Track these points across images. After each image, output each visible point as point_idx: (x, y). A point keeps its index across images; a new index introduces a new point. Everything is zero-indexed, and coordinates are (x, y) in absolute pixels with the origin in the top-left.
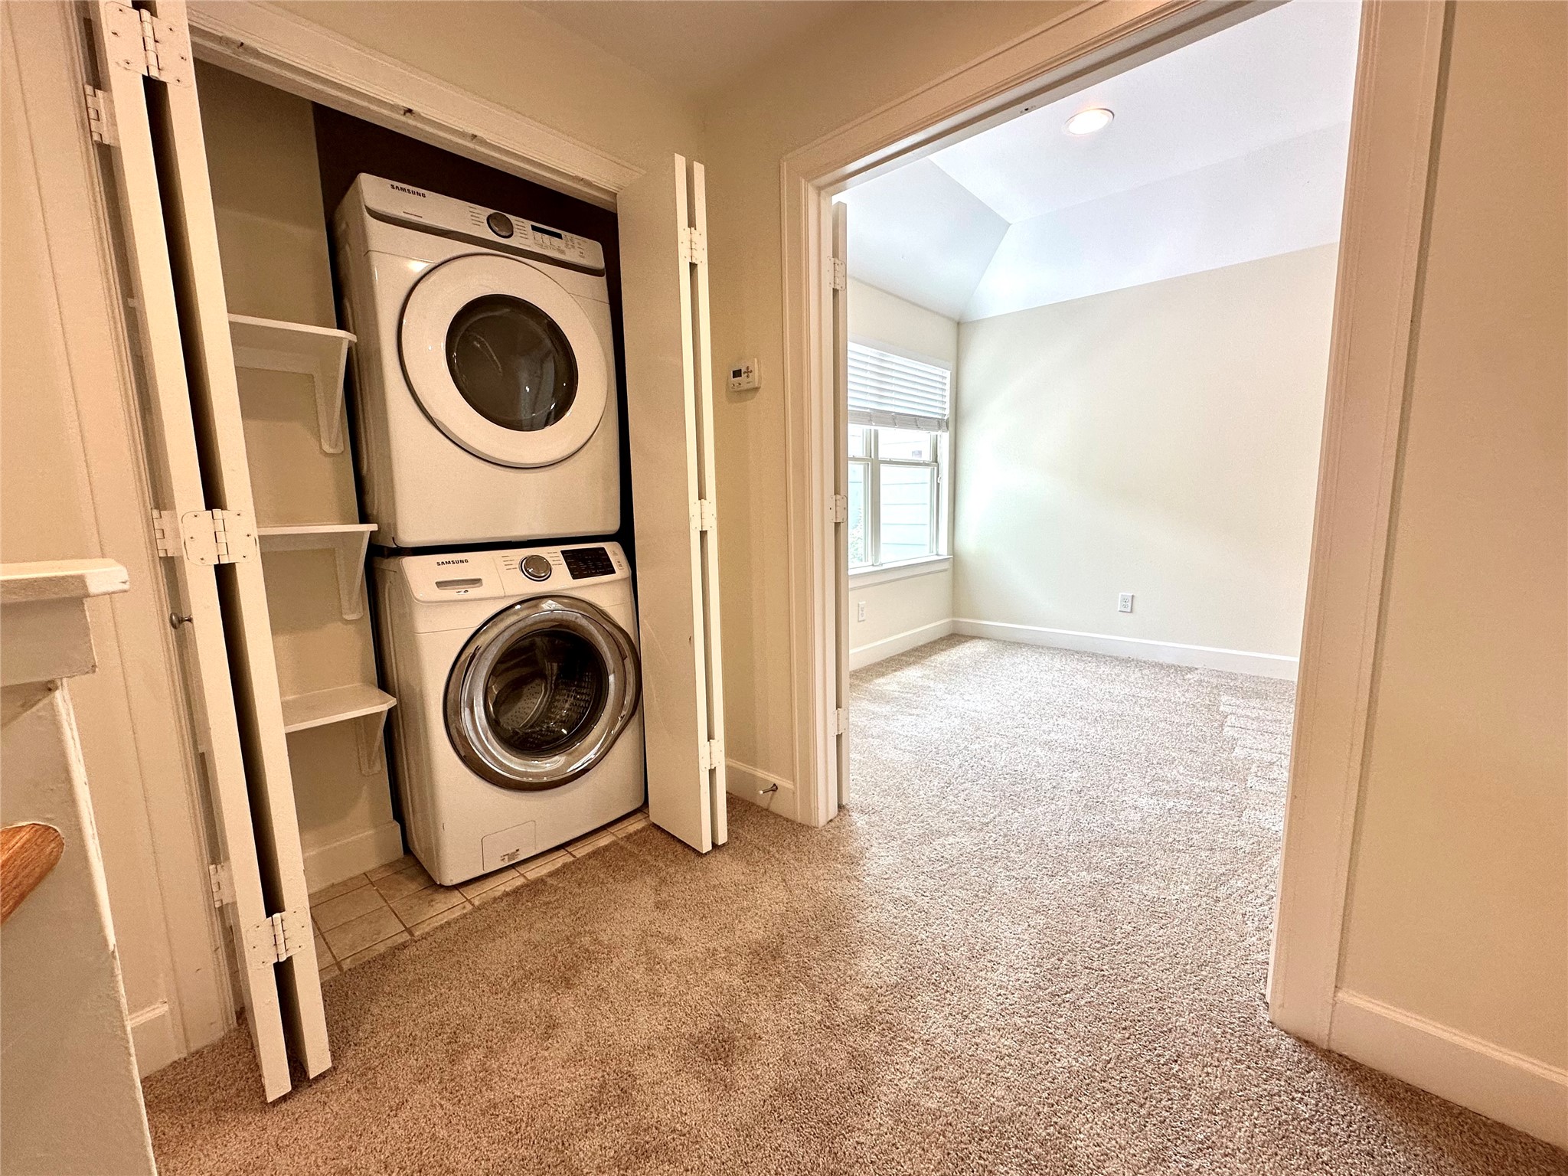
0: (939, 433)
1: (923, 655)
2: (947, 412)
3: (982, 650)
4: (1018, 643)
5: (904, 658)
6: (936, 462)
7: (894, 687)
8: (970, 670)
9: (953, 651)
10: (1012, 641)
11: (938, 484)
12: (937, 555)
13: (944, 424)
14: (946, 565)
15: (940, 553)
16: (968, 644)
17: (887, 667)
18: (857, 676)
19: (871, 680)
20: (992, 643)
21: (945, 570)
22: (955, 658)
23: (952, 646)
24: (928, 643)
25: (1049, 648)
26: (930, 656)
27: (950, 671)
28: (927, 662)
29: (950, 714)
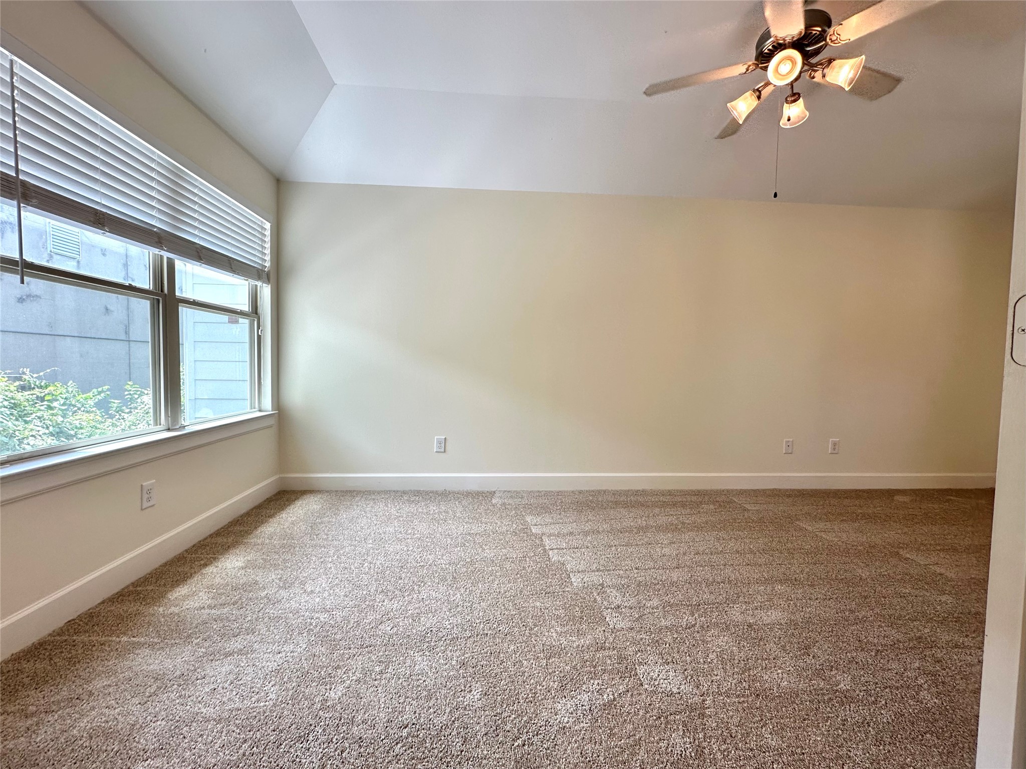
0: (259, 284)
1: (246, 529)
2: (268, 264)
3: (315, 506)
4: (350, 491)
5: (219, 540)
6: (256, 313)
7: (204, 598)
8: (306, 539)
9: (284, 515)
10: (345, 489)
11: (259, 337)
12: (260, 411)
13: (265, 276)
14: (271, 422)
15: (263, 408)
16: (299, 503)
17: (193, 561)
18: (139, 593)
19: (163, 595)
20: (325, 496)
21: (271, 427)
22: (287, 524)
23: (282, 508)
24: (252, 509)
25: (379, 493)
26: (255, 528)
27: (283, 546)
28: (252, 539)
29: (290, 629)
